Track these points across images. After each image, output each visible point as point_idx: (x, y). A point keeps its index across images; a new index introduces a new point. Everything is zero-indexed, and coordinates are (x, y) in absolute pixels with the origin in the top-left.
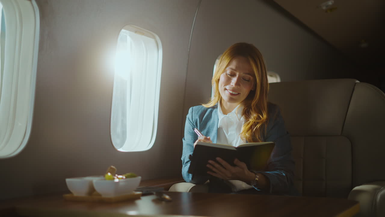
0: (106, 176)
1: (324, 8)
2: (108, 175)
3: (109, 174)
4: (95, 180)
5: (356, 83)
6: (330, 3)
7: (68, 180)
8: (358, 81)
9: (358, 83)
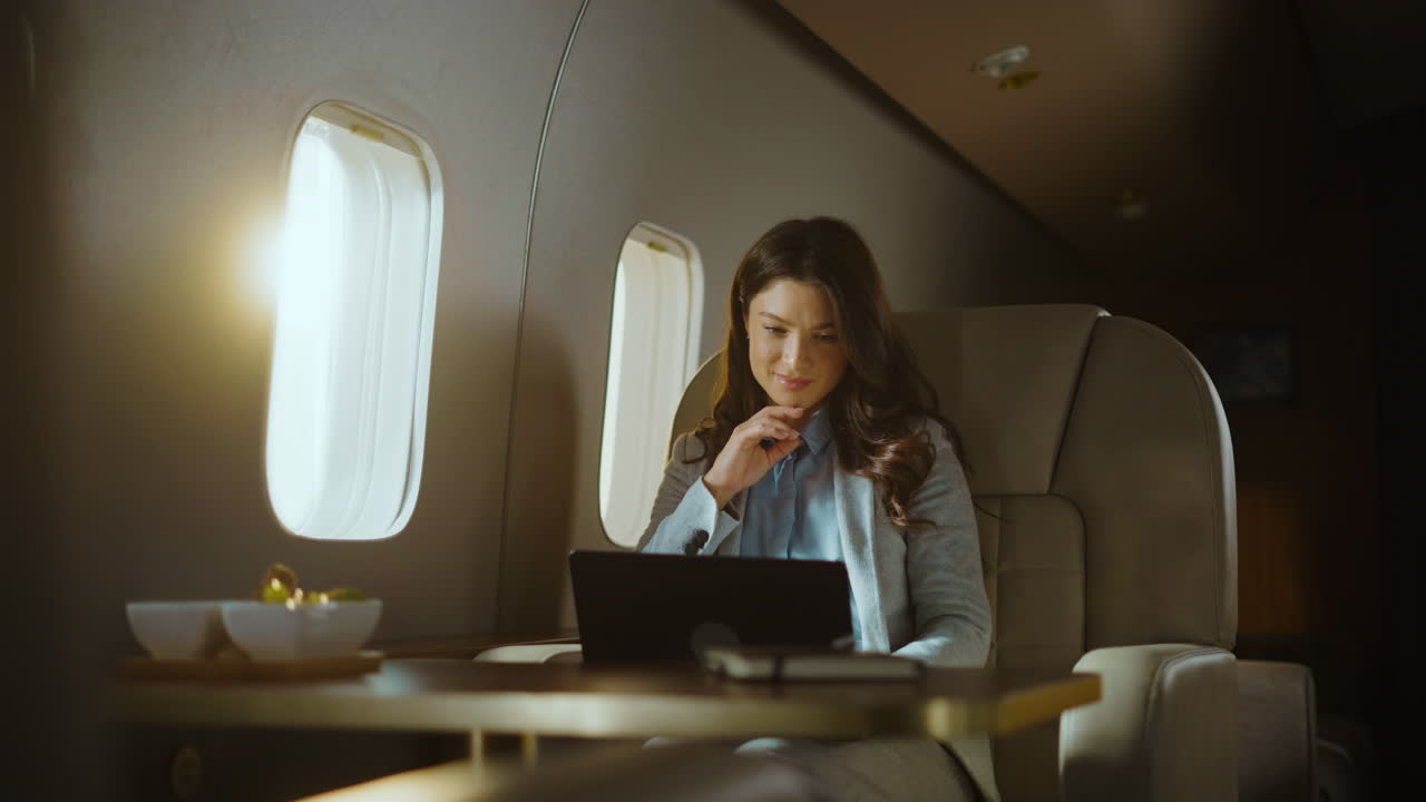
0: (268, 593)
1: (995, 72)
2: (273, 590)
3: (276, 584)
4: (228, 608)
5: (1100, 318)
6: (1017, 55)
7: (133, 608)
8: (1104, 313)
9: (1105, 317)
